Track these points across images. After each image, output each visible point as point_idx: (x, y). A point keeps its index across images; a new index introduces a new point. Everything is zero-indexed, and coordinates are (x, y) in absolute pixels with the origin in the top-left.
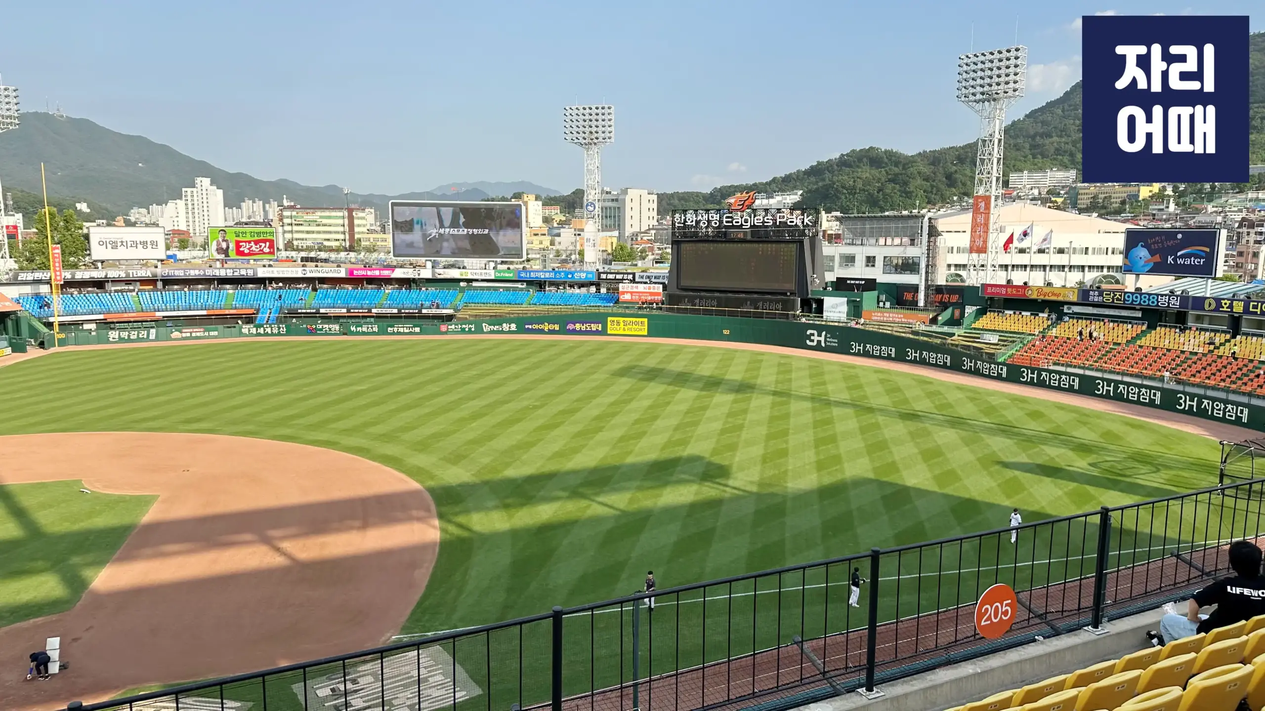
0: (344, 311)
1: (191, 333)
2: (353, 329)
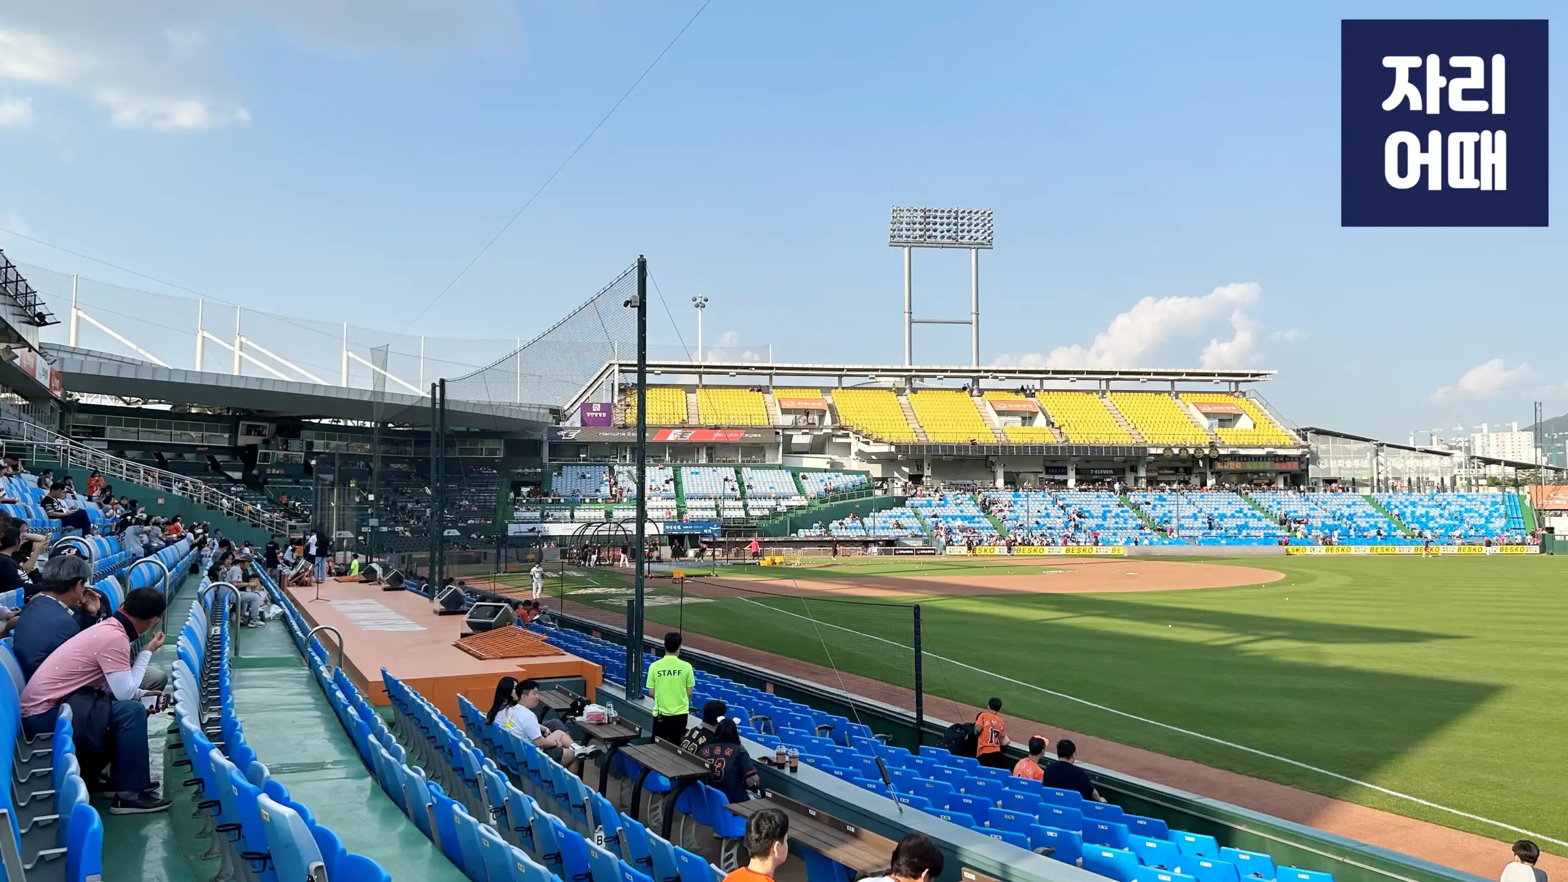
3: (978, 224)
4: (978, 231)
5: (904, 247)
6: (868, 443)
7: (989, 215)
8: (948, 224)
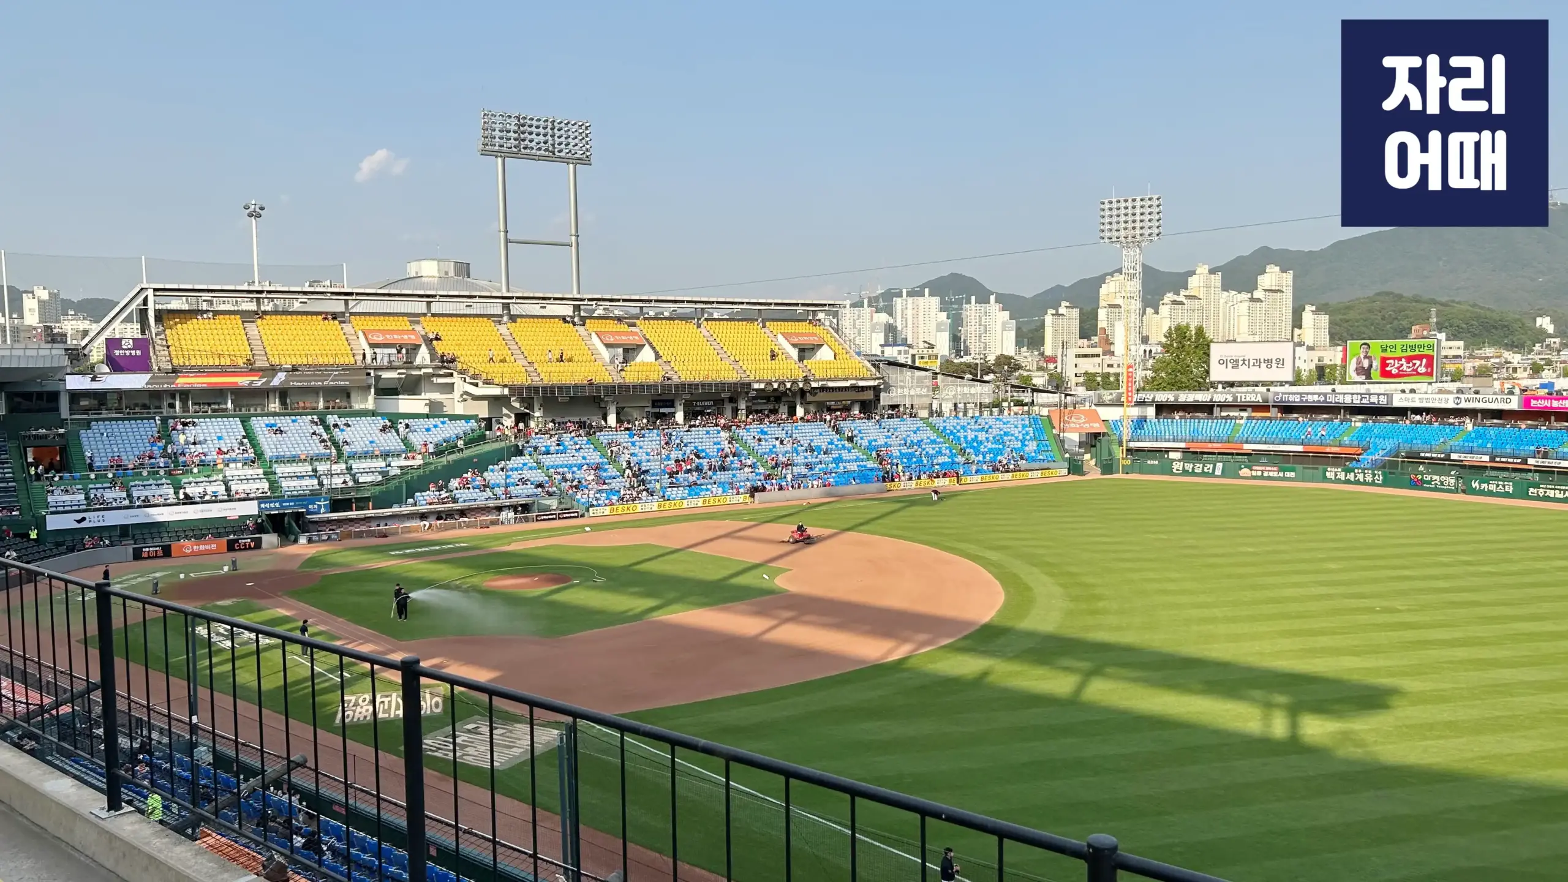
0: (1486, 458)
1: (1262, 471)
2: (1475, 485)
3: (576, 138)
4: (576, 145)
5: (496, 157)
6: (476, 385)
7: (587, 128)
8: (545, 135)
